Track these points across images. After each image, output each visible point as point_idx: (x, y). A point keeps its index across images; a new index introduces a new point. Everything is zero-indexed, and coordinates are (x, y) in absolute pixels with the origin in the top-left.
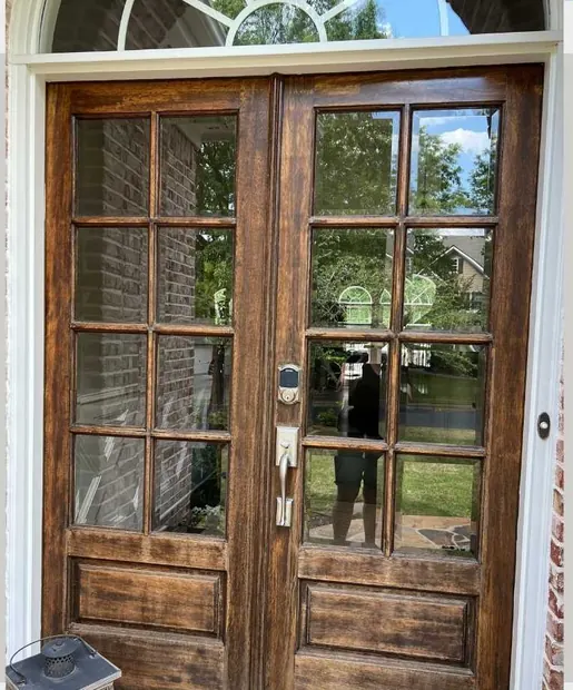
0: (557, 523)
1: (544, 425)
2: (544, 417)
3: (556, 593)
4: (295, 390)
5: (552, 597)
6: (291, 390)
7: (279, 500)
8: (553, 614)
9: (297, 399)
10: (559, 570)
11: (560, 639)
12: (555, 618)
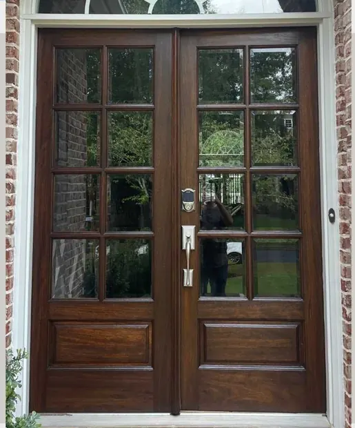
0: (343, 268)
1: (332, 215)
2: (332, 211)
3: (346, 308)
4: (192, 203)
5: (344, 310)
6: (190, 203)
7: (185, 271)
8: (345, 320)
9: (193, 208)
10: (346, 294)
11: (350, 333)
12: (346, 322)
